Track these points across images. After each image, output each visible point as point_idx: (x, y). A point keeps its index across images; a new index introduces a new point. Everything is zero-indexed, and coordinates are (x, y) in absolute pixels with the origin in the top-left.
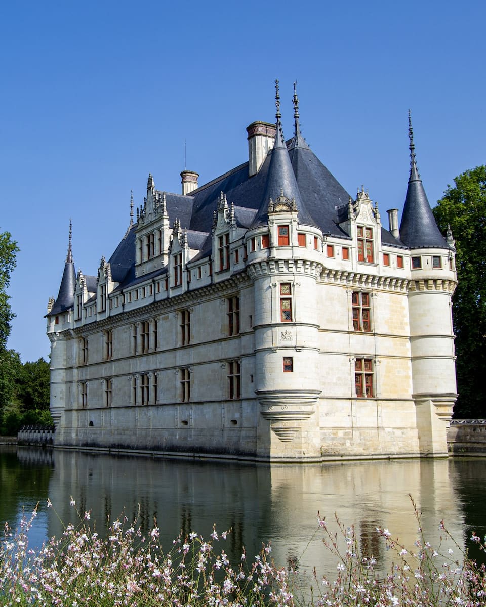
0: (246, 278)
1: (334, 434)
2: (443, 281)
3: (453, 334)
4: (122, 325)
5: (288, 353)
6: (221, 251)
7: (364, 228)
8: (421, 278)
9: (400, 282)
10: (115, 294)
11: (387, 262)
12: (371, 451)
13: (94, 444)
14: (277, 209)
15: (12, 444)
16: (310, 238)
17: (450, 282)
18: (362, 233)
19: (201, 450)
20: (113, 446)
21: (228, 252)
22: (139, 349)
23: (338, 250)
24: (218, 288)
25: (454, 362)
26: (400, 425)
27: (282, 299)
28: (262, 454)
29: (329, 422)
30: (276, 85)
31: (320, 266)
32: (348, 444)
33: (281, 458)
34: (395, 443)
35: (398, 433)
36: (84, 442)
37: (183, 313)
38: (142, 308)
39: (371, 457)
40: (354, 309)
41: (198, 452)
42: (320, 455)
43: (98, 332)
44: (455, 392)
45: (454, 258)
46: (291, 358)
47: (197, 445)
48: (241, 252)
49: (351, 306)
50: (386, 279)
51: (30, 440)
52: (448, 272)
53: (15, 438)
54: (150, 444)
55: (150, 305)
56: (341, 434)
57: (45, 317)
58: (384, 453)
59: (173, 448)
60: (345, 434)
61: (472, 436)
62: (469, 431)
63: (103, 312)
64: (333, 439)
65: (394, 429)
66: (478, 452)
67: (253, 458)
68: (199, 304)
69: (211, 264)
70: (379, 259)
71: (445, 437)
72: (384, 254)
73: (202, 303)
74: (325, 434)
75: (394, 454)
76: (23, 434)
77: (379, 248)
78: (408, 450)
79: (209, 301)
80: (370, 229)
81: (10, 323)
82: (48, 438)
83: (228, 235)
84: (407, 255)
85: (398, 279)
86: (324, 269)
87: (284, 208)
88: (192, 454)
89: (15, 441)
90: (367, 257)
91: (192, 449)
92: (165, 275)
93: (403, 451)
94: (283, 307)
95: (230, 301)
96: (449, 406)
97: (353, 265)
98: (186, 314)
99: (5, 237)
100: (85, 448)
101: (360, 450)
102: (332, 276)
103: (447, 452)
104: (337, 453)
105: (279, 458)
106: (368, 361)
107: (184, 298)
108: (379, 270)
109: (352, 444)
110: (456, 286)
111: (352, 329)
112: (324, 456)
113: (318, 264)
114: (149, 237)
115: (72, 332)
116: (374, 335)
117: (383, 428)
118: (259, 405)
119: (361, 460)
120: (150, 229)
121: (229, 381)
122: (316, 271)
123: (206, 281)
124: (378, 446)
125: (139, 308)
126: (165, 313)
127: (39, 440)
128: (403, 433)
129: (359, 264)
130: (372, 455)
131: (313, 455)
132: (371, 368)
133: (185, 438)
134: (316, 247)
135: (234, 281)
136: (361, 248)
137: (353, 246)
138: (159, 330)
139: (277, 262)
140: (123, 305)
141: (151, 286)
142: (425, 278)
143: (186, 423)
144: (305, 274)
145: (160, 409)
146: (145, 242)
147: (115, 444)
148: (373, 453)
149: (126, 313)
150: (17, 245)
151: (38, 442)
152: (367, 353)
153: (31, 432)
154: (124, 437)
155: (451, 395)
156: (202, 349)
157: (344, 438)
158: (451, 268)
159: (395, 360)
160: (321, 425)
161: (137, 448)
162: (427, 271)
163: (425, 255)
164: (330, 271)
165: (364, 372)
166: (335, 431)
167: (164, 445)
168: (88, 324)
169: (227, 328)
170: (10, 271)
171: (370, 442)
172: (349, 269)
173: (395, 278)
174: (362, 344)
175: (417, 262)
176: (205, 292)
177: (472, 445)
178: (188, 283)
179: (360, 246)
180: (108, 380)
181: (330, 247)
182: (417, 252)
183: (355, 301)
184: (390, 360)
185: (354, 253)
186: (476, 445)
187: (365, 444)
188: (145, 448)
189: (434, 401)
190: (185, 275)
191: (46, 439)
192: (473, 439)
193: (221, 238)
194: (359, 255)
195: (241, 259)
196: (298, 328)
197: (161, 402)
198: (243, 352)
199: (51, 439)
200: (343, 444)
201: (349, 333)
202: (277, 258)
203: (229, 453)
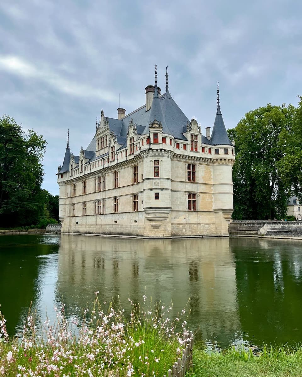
0: (140, 158)
1: (178, 226)
2: (229, 160)
3: (232, 183)
4: (90, 179)
5: (157, 191)
6: (131, 145)
7: (194, 136)
8: (219, 158)
9: (209, 160)
10: (87, 164)
11: (203, 151)
12: (194, 234)
13: (78, 232)
14: (153, 126)
15: (43, 233)
16: (168, 140)
17: (232, 160)
18: (193, 138)
19: (122, 234)
20: (86, 233)
21: (133, 146)
22: (97, 189)
23: (181, 145)
24: (129, 162)
25: (233, 196)
26: (207, 222)
27: (155, 167)
28: (146, 235)
29: (176, 221)
30: (155, 67)
31: (172, 152)
32: (184, 231)
33: (153, 237)
34: (205, 230)
35: (207, 226)
36: (74, 231)
37: (115, 173)
38: (98, 171)
39: (194, 236)
40: (188, 172)
41: (121, 235)
42: (171, 236)
43: (80, 182)
44: (233, 208)
45: (234, 149)
46: (158, 193)
47: (120, 231)
48: (138, 145)
49: (187, 170)
50: (203, 158)
51: (51, 231)
52: (231, 156)
53: (45, 230)
54: (101, 232)
55: (102, 169)
56: (181, 226)
57: (56, 174)
58: (200, 235)
59: (110, 234)
60: (183, 226)
61: (240, 227)
62: (239, 225)
63: (82, 172)
64: (177, 229)
65: (205, 224)
66: (242, 234)
67: (142, 237)
68: (122, 169)
69: (126, 151)
70: (200, 149)
71: (228, 228)
72: (203, 148)
73: (123, 168)
74: (174, 227)
75: (205, 235)
76: (48, 228)
77: (200, 145)
78: (211, 233)
79: (126, 168)
80: (197, 136)
81: (43, 177)
82: (59, 230)
83: (133, 138)
84: (213, 148)
85: (208, 159)
86: (175, 154)
87: (157, 126)
88: (118, 236)
89: (45, 231)
90: (194, 148)
91: (119, 234)
92: (107, 156)
93: (209, 234)
94: (155, 171)
95: (135, 168)
96: (230, 215)
97: (188, 153)
98: (116, 174)
99: (40, 137)
100: (74, 234)
101: (190, 233)
102: (178, 157)
103: (228, 234)
104: (179, 235)
105: (152, 237)
106: (194, 195)
107: (116, 167)
108: (200, 155)
109: (186, 231)
110: (234, 162)
111: (187, 181)
112: (173, 236)
113: (171, 151)
114: (102, 139)
115: (69, 182)
116: (197, 183)
117: (200, 224)
118: (145, 214)
119: (189, 238)
120: (102, 135)
121: (134, 203)
122: (171, 155)
123: (124, 159)
124: (198, 232)
125: (97, 171)
126: (108, 173)
127: (55, 231)
128: (209, 226)
129: (191, 152)
130: (195, 236)
131: (167, 236)
132: (195, 198)
133: (116, 229)
134: (171, 144)
135: (136, 159)
136: (192, 145)
137: (188, 144)
138: (106, 181)
139: (153, 150)
140: (90, 169)
141: (102, 161)
142: (221, 158)
143: (116, 222)
144: (165, 156)
145: (106, 216)
146: (100, 141)
147: (87, 232)
148: (195, 235)
149: (91, 173)
150: (46, 141)
151: (55, 232)
152: (194, 191)
153: (51, 227)
154: (91, 228)
155: (230, 210)
156: (123, 189)
157: (182, 228)
158: (233, 154)
159: (206, 194)
160: (172, 222)
161: (96, 234)
162: (222, 155)
163: (221, 148)
164: (177, 155)
165: (192, 199)
166: (178, 225)
167: (107, 232)
168: (75, 178)
169: (133, 180)
170: (43, 153)
171: (194, 230)
172: (186, 154)
173: (207, 158)
174: (191, 188)
175: (217, 151)
176: (124, 164)
177: (240, 231)
178: (117, 159)
179: (192, 144)
180: (84, 203)
181: (178, 144)
182: (217, 147)
183: (189, 168)
184: (204, 194)
185: (189, 147)
186: (241, 231)
187: (192, 231)
188: (99, 234)
189: (223, 212)
190: (116, 156)
191: (58, 230)
192: (240, 229)
193: (131, 139)
194: (191, 148)
195: (138, 149)
196: (162, 180)
197: (106, 213)
198: (139, 191)
199: (60, 230)
200: (182, 231)
201: (186, 182)
202: (153, 148)
203: (133, 235)
